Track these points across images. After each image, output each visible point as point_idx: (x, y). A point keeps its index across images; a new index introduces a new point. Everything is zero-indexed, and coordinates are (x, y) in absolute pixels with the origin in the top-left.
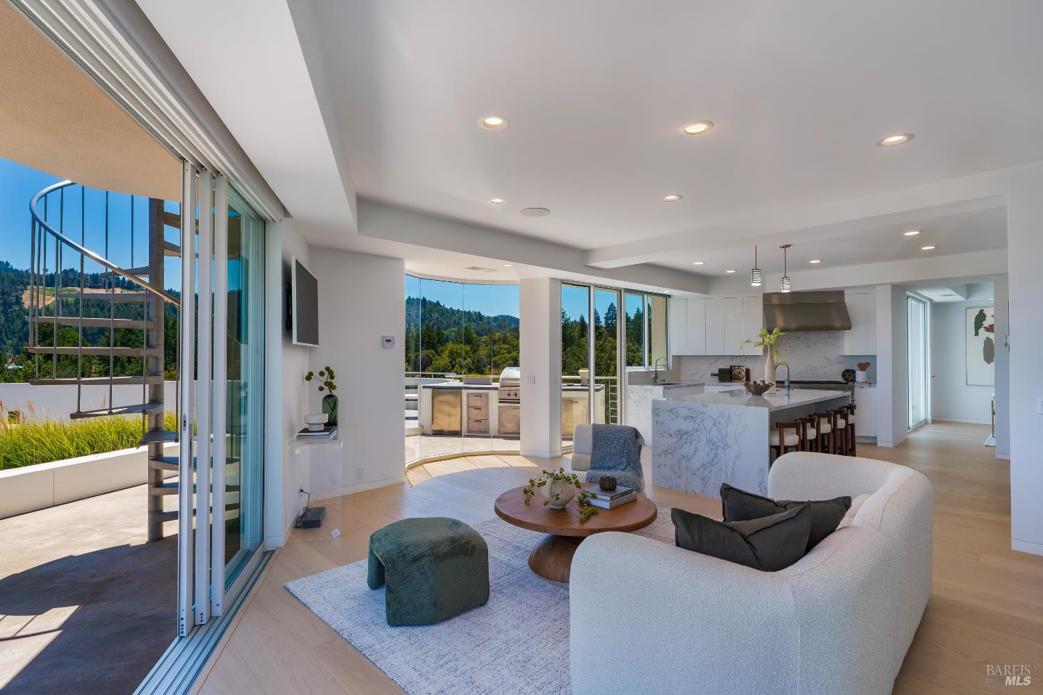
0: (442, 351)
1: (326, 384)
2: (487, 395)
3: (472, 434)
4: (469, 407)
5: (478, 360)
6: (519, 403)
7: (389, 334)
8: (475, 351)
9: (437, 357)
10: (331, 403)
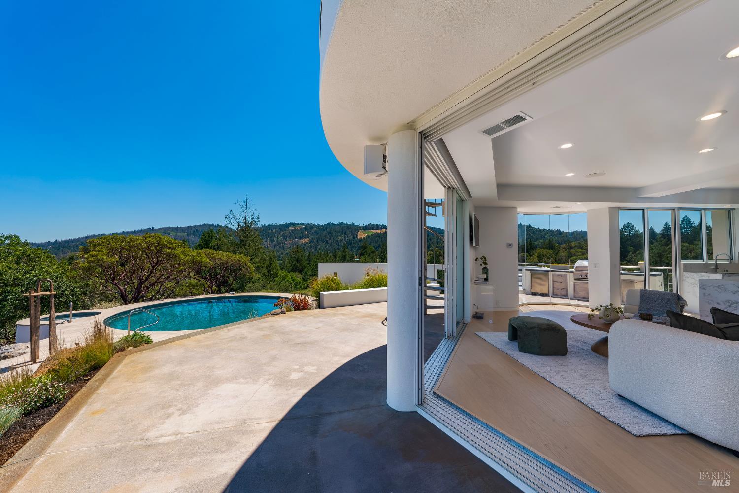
0: (533, 254)
1: (483, 263)
2: (566, 275)
3: (555, 296)
4: (554, 281)
5: (559, 259)
6: (588, 280)
7: (510, 242)
8: (557, 254)
9: (529, 257)
10: (485, 270)
